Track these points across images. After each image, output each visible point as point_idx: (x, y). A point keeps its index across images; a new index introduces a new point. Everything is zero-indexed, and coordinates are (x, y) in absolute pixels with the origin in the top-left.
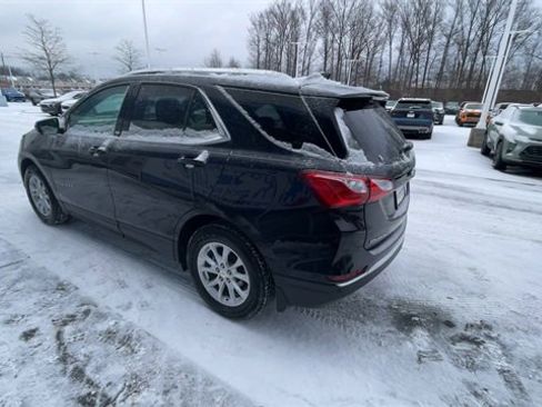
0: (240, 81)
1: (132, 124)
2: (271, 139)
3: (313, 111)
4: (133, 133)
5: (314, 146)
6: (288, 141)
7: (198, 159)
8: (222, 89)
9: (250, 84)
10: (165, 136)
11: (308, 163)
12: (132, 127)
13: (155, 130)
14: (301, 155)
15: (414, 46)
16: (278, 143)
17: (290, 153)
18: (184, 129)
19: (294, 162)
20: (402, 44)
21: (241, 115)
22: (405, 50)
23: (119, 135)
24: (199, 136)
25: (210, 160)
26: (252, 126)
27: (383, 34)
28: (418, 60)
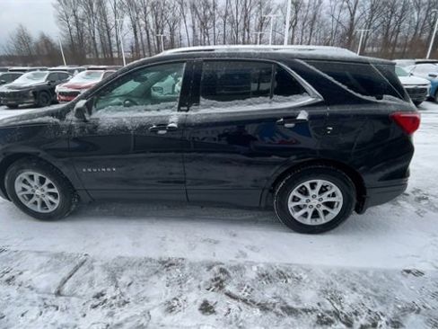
0: (317, 55)
1: (201, 98)
2: (359, 95)
3: (384, 74)
4: (208, 107)
5: (392, 97)
6: (372, 96)
7: (298, 118)
8: (302, 62)
9: (326, 57)
10: (250, 104)
11: (393, 108)
12: (203, 101)
13: (237, 101)
14: (384, 104)
15: (202, 23)
16: (365, 97)
17: (376, 103)
18: (271, 97)
19: (382, 109)
20: (194, 23)
21: (329, 81)
22: (196, 27)
23: (187, 111)
24: (289, 100)
25: (311, 117)
26: (340, 87)
27: (177, 14)
28: (208, 35)
